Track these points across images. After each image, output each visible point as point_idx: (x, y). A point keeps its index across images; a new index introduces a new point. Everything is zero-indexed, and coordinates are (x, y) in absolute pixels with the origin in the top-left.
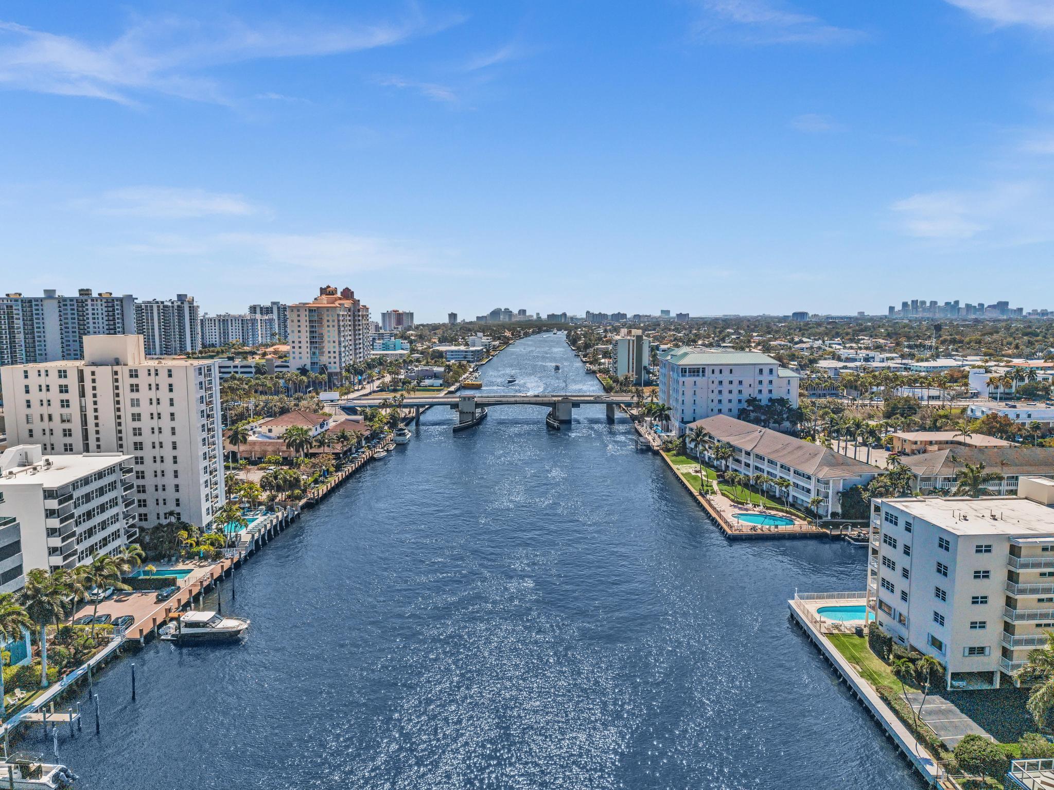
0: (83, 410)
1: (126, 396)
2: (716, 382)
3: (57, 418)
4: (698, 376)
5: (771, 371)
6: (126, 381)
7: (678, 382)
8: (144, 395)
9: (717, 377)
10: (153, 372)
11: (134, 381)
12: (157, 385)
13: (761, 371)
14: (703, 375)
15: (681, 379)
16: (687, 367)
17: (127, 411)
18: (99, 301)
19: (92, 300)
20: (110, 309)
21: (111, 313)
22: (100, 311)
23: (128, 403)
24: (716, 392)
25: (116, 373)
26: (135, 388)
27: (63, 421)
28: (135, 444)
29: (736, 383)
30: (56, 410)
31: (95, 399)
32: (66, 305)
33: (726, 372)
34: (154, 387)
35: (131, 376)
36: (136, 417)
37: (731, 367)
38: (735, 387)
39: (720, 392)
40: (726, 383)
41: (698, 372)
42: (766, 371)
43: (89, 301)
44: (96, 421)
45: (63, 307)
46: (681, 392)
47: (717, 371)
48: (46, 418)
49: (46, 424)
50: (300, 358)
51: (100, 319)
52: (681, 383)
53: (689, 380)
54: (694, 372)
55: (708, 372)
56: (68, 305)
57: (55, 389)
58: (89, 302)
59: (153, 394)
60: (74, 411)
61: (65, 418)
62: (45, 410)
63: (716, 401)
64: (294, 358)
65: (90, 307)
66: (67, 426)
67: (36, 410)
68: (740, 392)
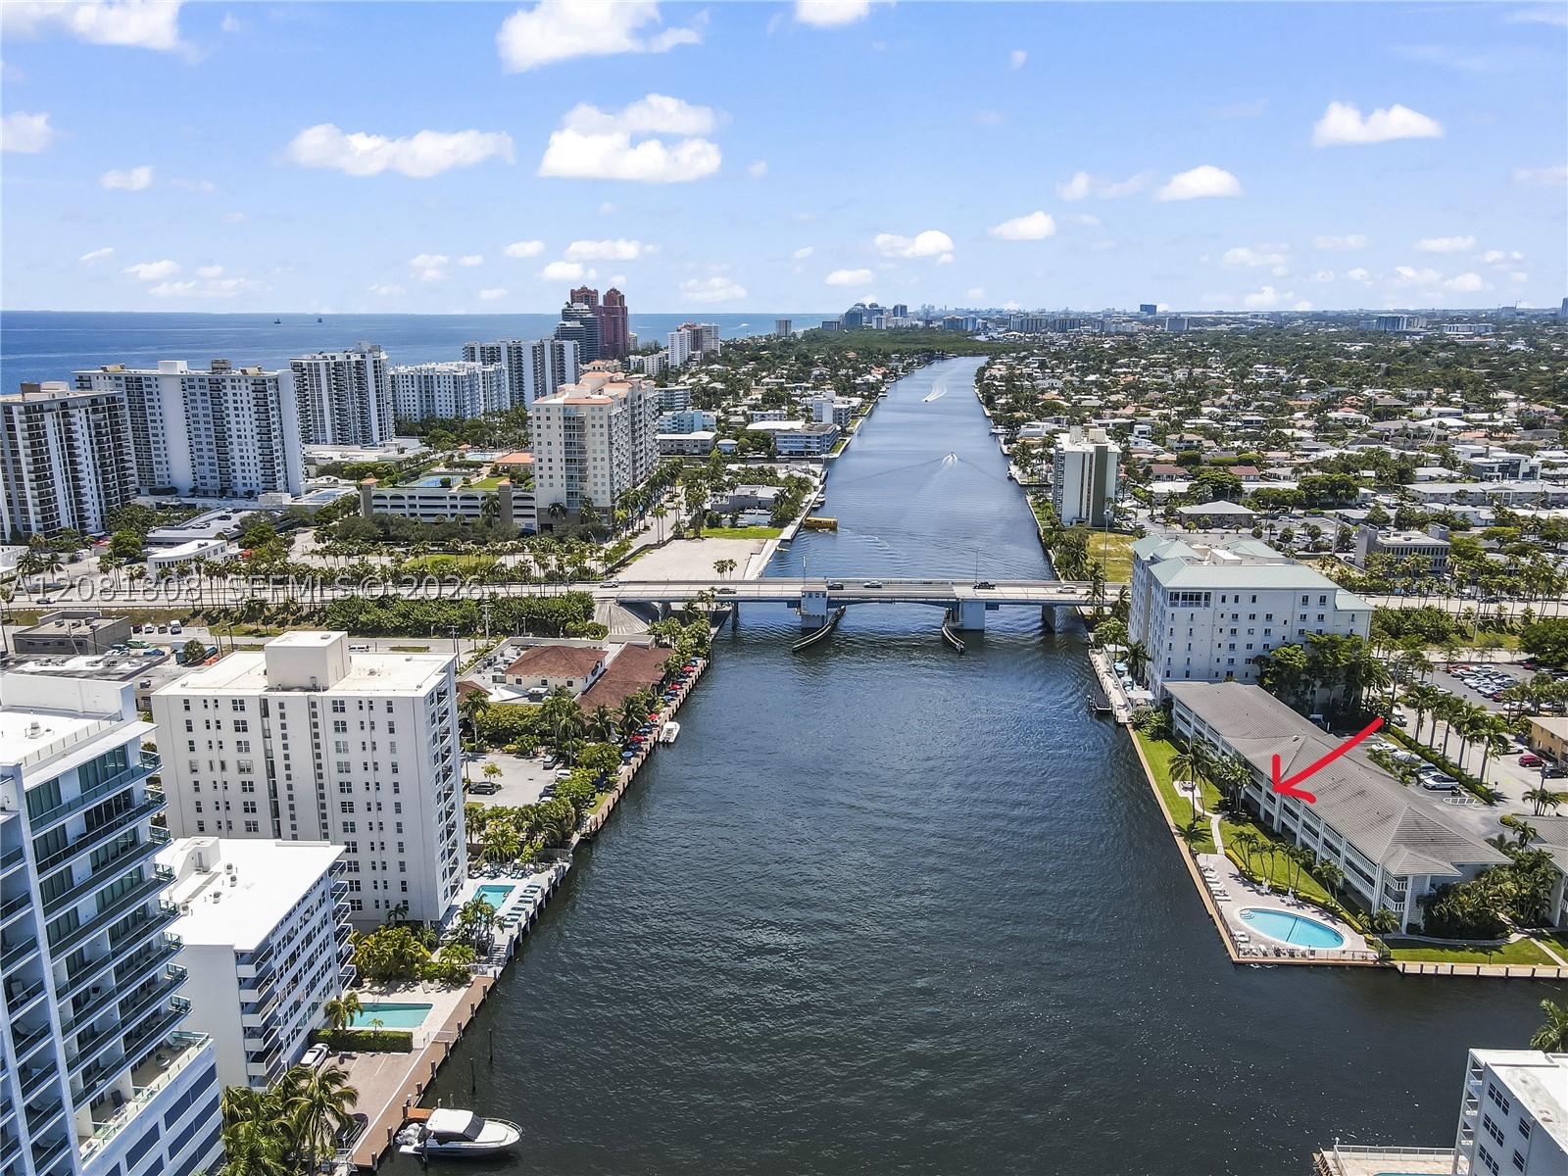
0: (269, 756)
1: (327, 737)
2: (1228, 617)
3: (232, 767)
4: (1198, 605)
5: (1323, 600)
6: (326, 719)
7: (1163, 613)
8: (354, 736)
9: (1230, 607)
10: (365, 705)
11: (339, 717)
12: (372, 723)
13: (1305, 600)
14: (1207, 605)
15: (1170, 610)
16: (1181, 591)
17: (331, 759)
18: (243, 381)
19: (233, 381)
20: (261, 395)
21: (261, 402)
22: (245, 398)
23: (332, 747)
24: (1227, 631)
25: (314, 705)
26: (340, 727)
27: (242, 770)
28: (343, 804)
29: (1261, 618)
30: (231, 755)
31: (285, 742)
32: (193, 387)
33: (1245, 600)
34: (367, 725)
35: (335, 710)
36: (344, 768)
37: (1254, 593)
38: (1259, 625)
39: (1234, 632)
40: (1243, 618)
41: (1198, 597)
42: (1314, 600)
43: (228, 382)
44: (288, 772)
45: (189, 390)
46: (1167, 631)
47: (1230, 599)
48: (217, 766)
49: (217, 775)
50: (551, 485)
51: (246, 409)
52: (1168, 616)
53: (1182, 612)
54: (1191, 598)
55: (1215, 600)
56: (197, 387)
57: (228, 726)
58: (228, 384)
59: (366, 735)
60: (256, 757)
61: (244, 766)
62: (216, 756)
63: (1226, 646)
64: (541, 485)
65: (229, 391)
66: (246, 777)
67: (202, 755)
68: (1268, 632)
